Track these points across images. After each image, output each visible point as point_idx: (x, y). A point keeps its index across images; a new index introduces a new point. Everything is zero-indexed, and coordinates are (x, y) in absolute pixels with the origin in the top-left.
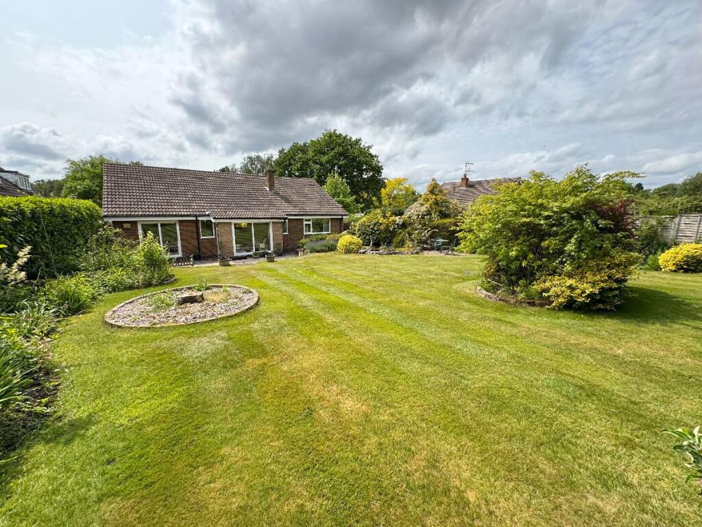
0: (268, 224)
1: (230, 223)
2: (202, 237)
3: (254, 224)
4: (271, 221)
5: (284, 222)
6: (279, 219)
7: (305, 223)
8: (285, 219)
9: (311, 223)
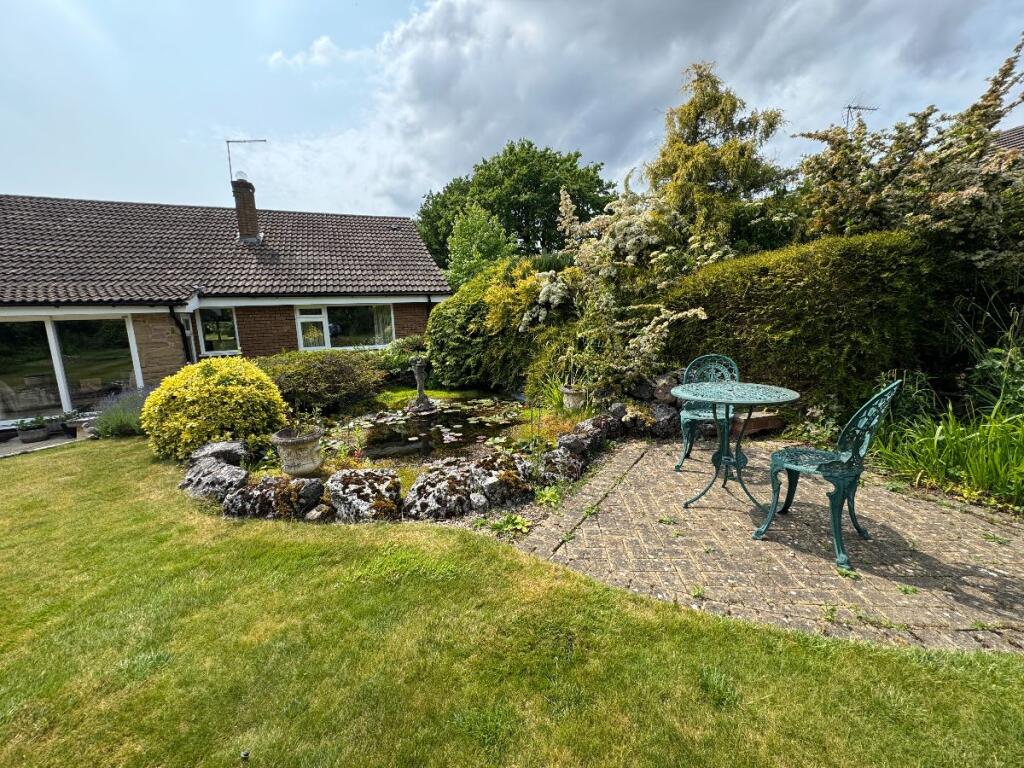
3: (62, 325)
5: (174, 317)
6: (152, 303)
7: (300, 319)
8: (171, 304)
9: (323, 318)
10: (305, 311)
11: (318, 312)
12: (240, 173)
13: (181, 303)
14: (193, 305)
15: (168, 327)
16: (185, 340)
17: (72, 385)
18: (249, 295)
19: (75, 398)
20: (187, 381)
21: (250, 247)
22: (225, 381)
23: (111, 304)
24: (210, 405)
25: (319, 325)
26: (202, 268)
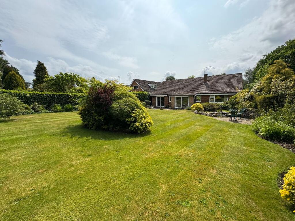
0: (188, 97)
1: (174, 97)
2: (170, 101)
3: (183, 98)
4: (189, 96)
5: (194, 97)
6: (192, 95)
7: (210, 97)
8: (194, 95)
9: (214, 97)
10: (211, 96)
11: (213, 96)
12: (206, 73)
13: (195, 95)
14: (196, 95)
15: (193, 98)
16: (194, 100)
17: (182, 105)
18: (203, 94)
19: (183, 106)
20: (195, 105)
21: (205, 85)
22: (197, 105)
23: (187, 95)
24: (196, 107)
25: (213, 98)
26: (198, 89)
